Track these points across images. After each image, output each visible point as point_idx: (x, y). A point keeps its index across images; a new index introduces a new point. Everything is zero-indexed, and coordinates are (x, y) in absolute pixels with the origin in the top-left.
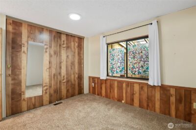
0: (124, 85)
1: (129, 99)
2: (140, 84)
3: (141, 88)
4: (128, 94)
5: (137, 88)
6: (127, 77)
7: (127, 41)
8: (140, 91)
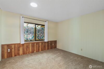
0: (35, 44)
1: (37, 49)
2: (41, 42)
3: (42, 44)
4: (37, 48)
5: (40, 44)
6: (36, 40)
7: (36, 24)
8: (41, 45)
